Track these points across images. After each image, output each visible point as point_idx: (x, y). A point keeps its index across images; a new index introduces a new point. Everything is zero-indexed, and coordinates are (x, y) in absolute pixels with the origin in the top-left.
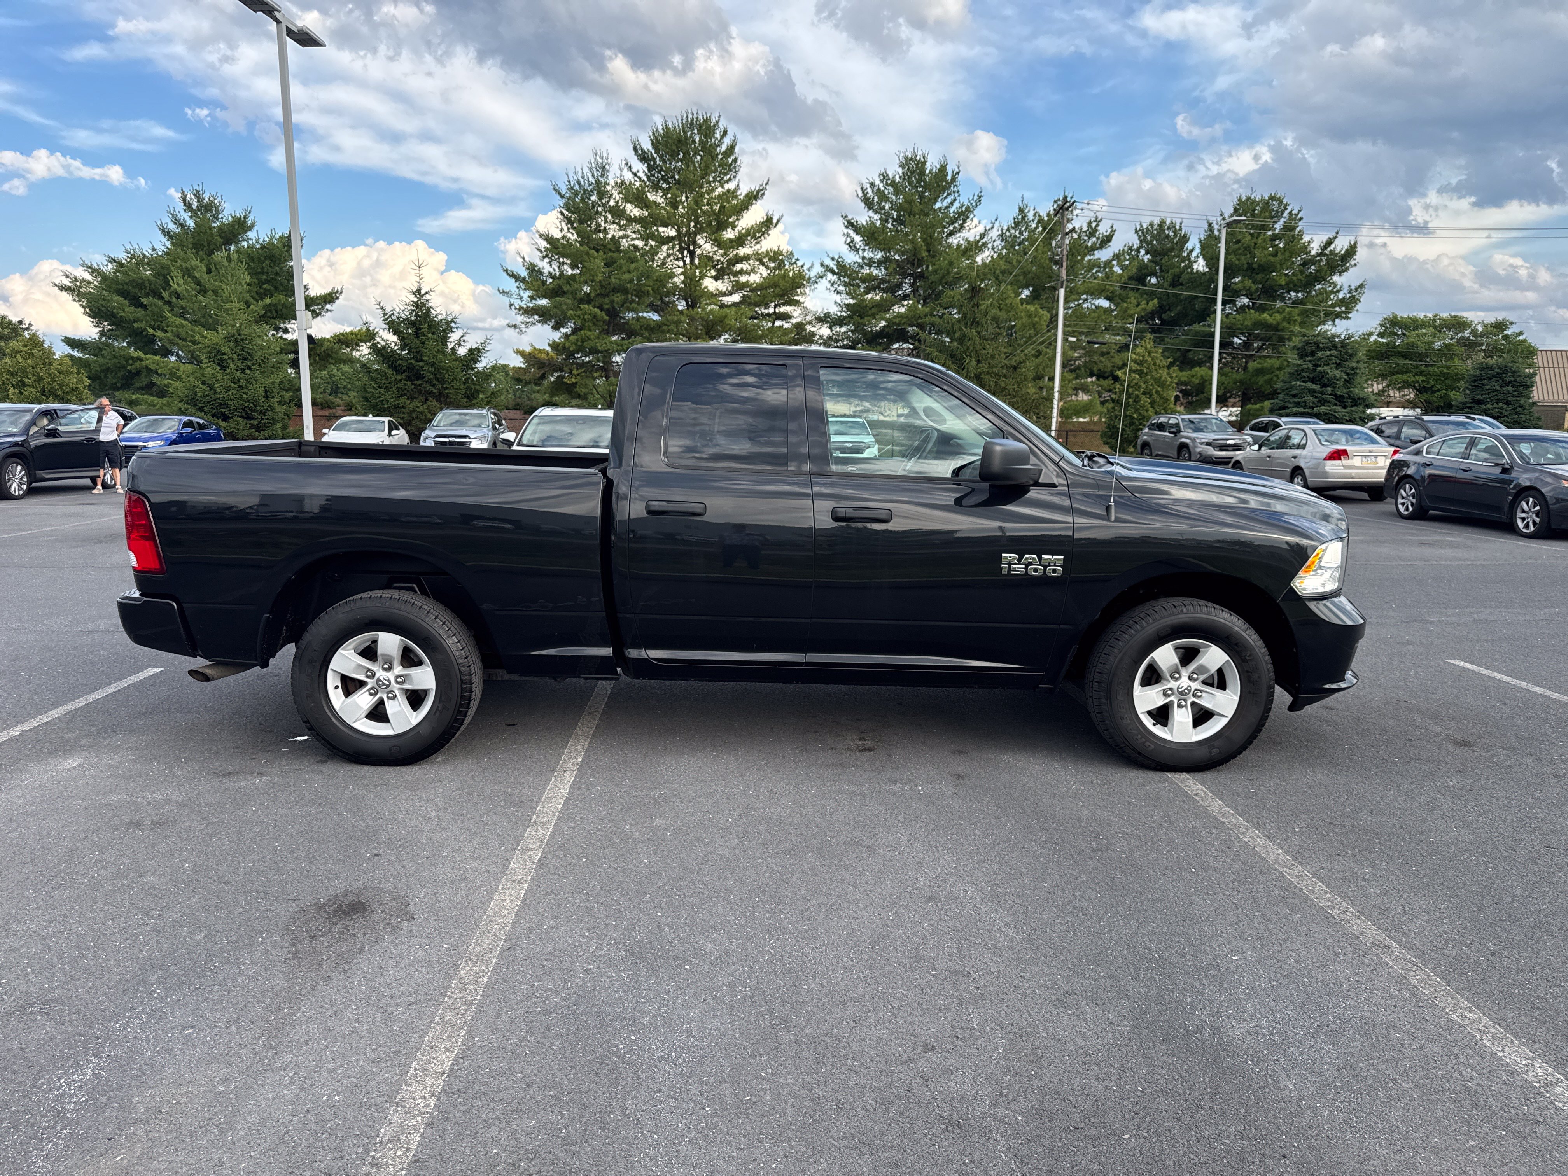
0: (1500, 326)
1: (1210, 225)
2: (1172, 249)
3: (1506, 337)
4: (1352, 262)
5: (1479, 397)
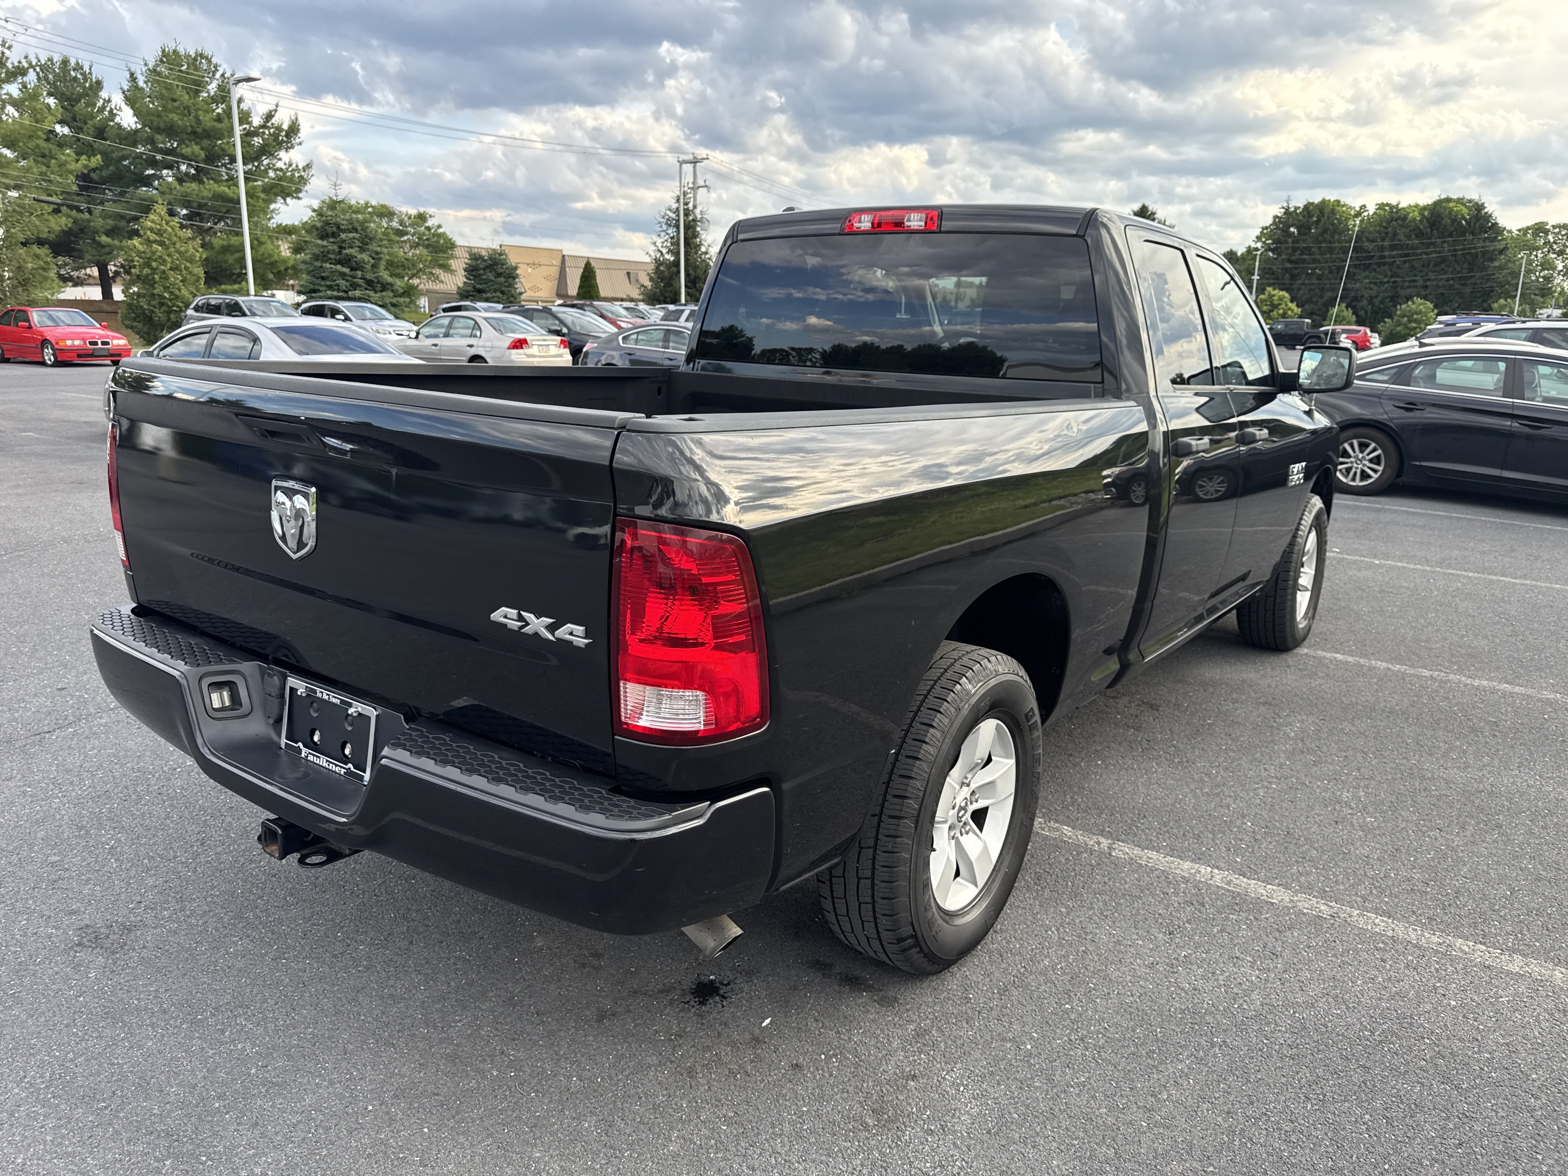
0: (422, 217)
1: (132, 75)
2: (81, 96)
3: (428, 229)
4: (298, 141)
5: (479, 286)
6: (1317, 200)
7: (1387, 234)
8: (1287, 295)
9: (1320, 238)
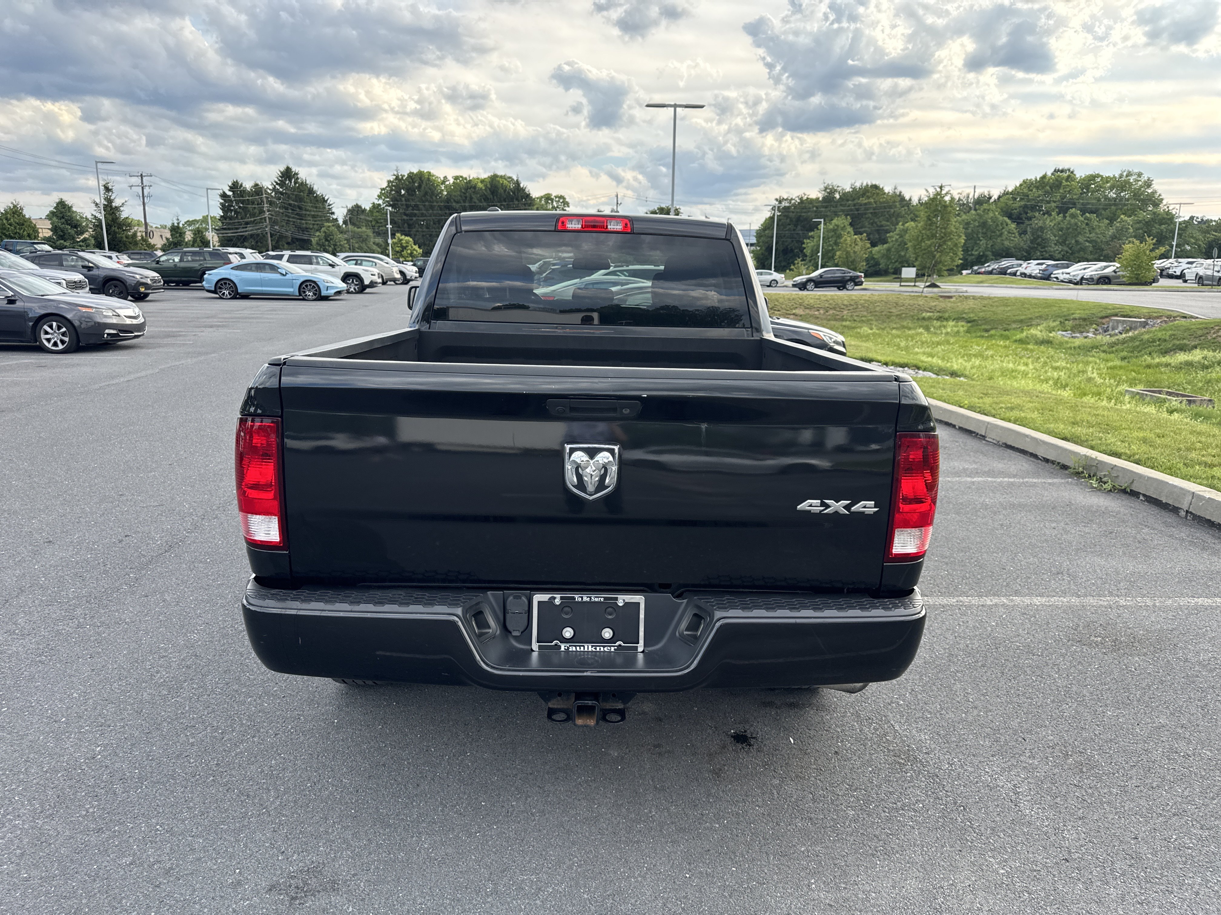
6: (415, 171)
7: (466, 197)
8: (411, 240)
9: (423, 198)
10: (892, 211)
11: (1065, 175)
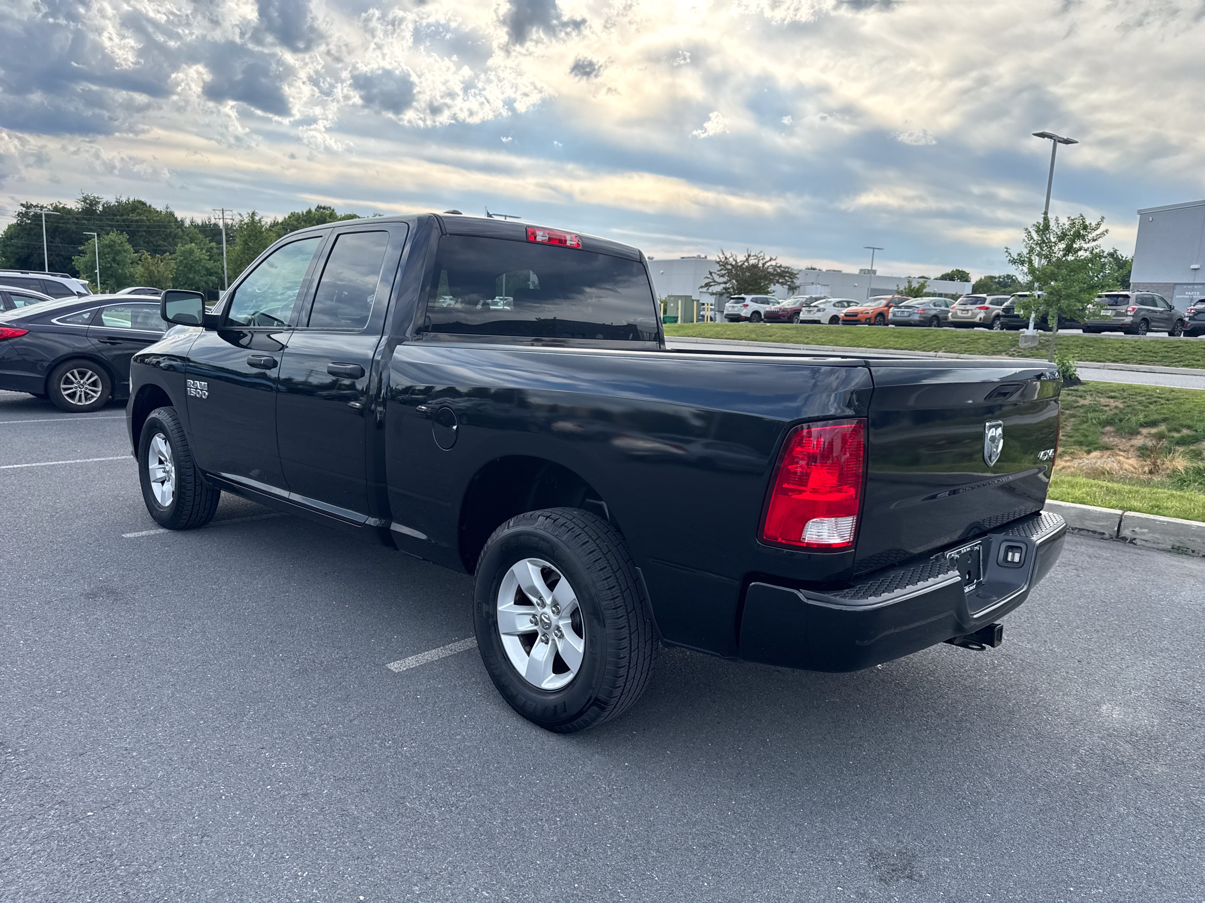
10: (168, 231)
11: (328, 212)
